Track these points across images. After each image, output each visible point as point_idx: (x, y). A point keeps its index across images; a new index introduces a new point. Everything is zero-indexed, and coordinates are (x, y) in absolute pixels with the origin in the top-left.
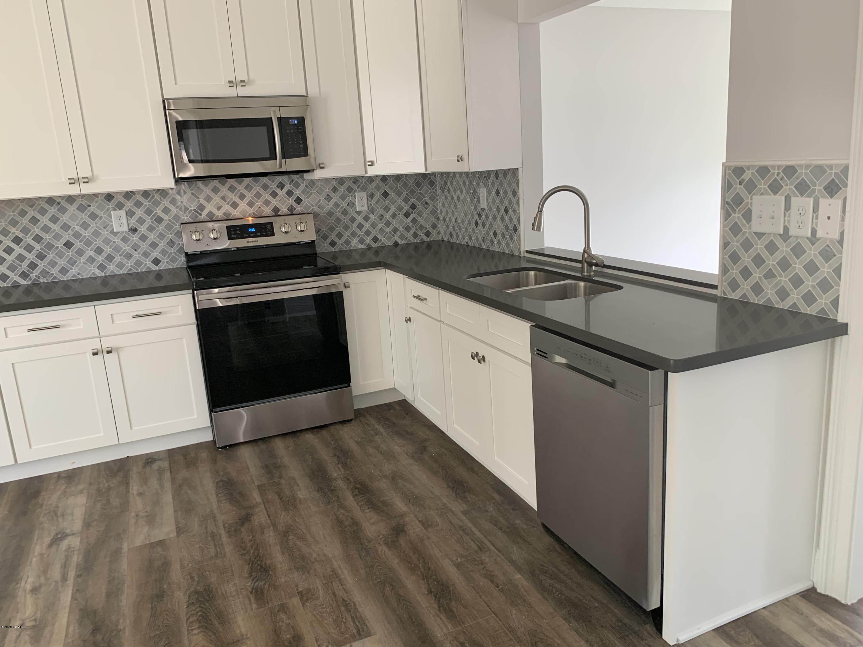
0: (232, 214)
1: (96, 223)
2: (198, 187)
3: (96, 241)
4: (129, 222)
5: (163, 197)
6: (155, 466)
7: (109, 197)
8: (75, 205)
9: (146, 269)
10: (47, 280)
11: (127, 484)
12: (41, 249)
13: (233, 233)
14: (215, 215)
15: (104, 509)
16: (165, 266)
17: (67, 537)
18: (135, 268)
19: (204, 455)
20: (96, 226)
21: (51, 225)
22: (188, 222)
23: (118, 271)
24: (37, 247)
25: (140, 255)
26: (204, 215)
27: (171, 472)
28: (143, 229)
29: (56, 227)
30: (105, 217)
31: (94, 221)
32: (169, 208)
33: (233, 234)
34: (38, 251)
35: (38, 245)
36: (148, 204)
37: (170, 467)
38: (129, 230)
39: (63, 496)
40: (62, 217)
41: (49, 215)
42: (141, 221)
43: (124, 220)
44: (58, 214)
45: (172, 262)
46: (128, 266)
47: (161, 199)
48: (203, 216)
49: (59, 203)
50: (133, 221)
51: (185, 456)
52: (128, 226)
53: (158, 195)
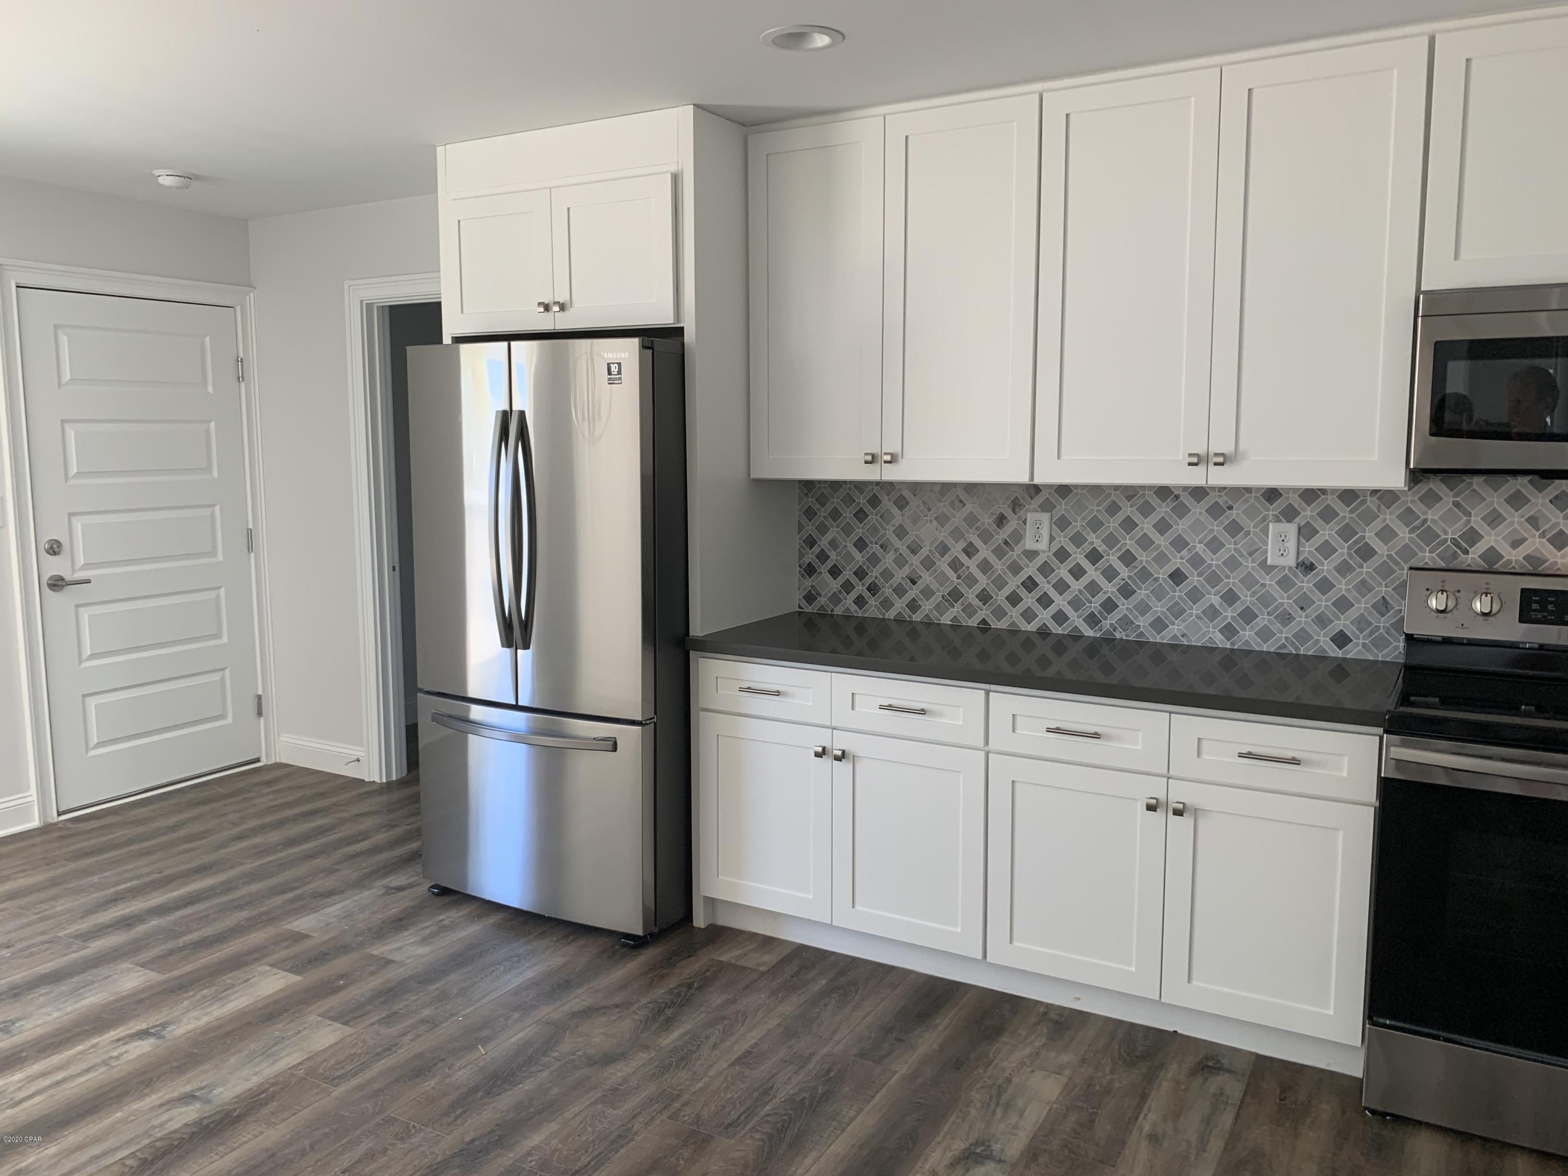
0: (1548, 560)
1: (1235, 543)
2: (1475, 491)
3: (1228, 577)
4: (1301, 549)
5: (1384, 505)
6: (1216, 1082)
7: (1272, 494)
8: (1206, 503)
9: (1313, 652)
10: (1127, 636)
11: (1144, 1097)
12: (1129, 577)
13: (1534, 606)
14: (1503, 557)
15: (1076, 1132)
16: (1359, 652)
17: (987, 1162)
18: (1292, 644)
19: (1326, 1109)
20: (1235, 549)
21: (1154, 535)
22: (1432, 565)
23: (1258, 644)
24: (1124, 572)
25: (1309, 620)
26: (1474, 556)
27: (1237, 1117)
28: (1326, 567)
29: (1162, 542)
30: (1255, 533)
31: (1233, 538)
32: (1393, 530)
33: (1535, 610)
34: (1123, 580)
35: (1127, 570)
36: (1348, 515)
37: (1242, 1102)
38: (1298, 564)
39: (1028, 1063)
40: (1177, 524)
41: (1154, 518)
42: (1326, 550)
43: (1291, 545)
44: (1171, 517)
45: (1377, 646)
46: (1279, 639)
47: (1379, 508)
48: (1470, 556)
49: (1177, 497)
50: (1309, 548)
51: (1285, 1089)
52: (1298, 558)
53: (1374, 498)
